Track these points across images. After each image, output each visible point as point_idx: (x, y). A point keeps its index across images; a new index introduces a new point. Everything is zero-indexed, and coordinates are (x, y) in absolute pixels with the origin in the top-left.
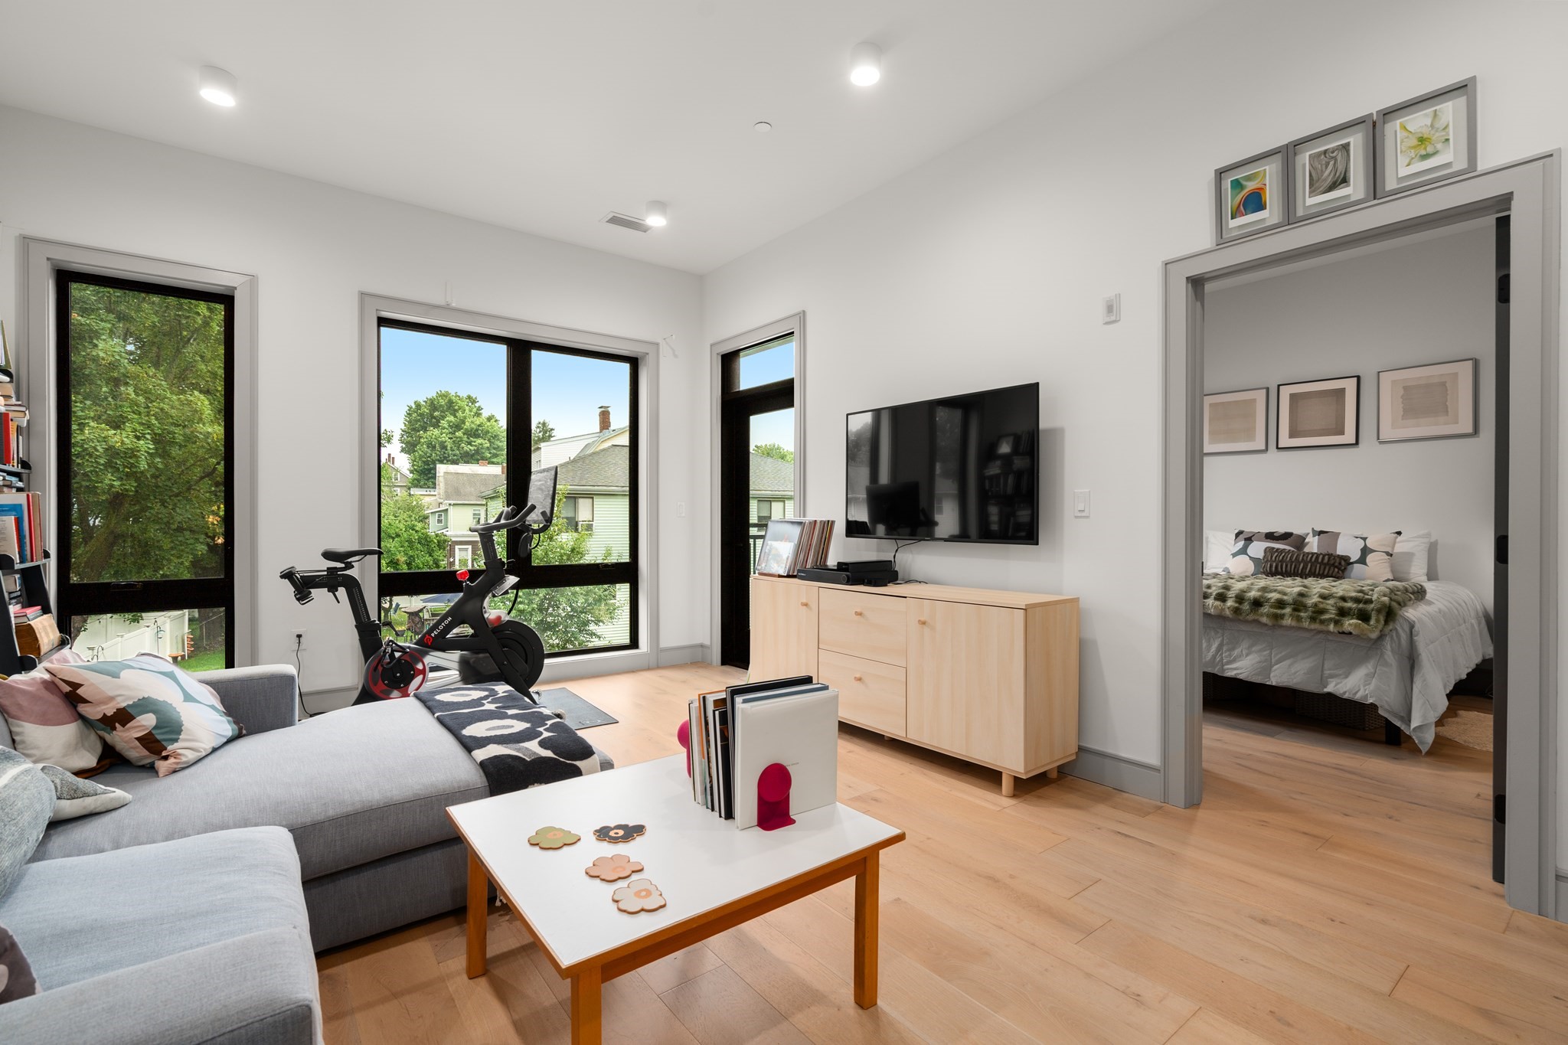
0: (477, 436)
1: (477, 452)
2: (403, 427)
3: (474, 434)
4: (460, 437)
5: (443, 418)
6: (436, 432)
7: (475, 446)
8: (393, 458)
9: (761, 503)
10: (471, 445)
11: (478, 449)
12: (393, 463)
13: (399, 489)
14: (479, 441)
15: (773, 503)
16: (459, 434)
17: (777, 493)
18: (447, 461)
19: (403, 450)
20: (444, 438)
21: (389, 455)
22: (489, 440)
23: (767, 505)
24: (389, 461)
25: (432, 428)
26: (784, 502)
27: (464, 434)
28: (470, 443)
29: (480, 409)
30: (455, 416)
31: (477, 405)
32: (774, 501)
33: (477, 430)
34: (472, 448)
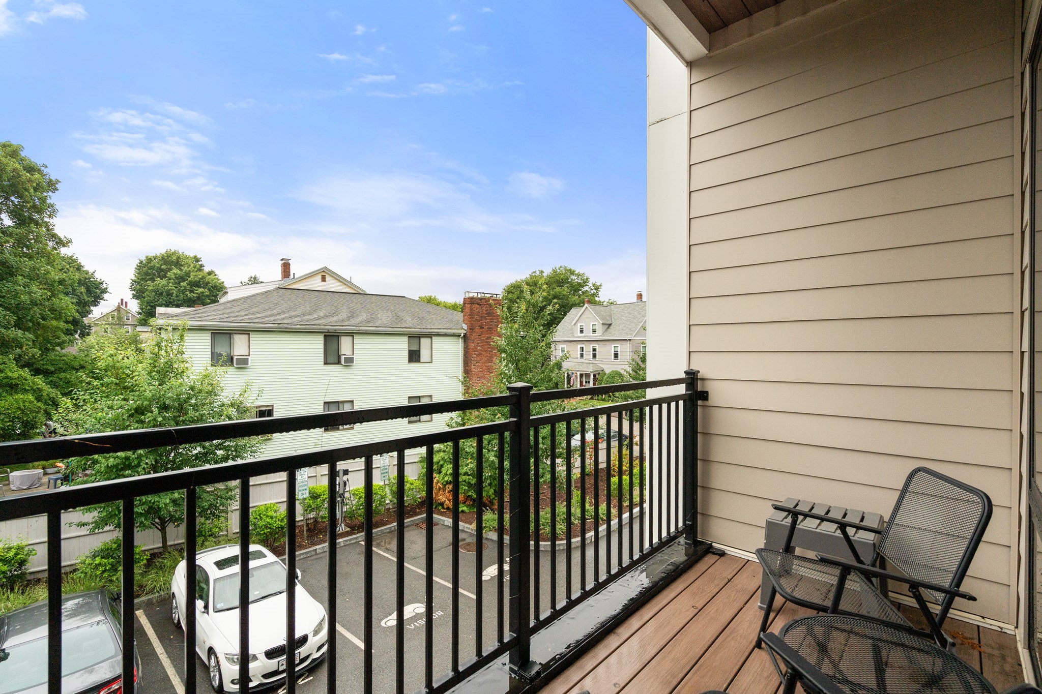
0: (199, 286)
1: (198, 298)
2: (133, 278)
3: (197, 284)
4: (184, 287)
5: (170, 270)
6: (164, 282)
7: (197, 293)
8: (126, 303)
9: (411, 339)
10: (194, 293)
11: (199, 297)
12: (126, 306)
13: (130, 327)
14: (201, 290)
15: (421, 339)
16: (184, 284)
17: (425, 330)
18: (173, 305)
19: (135, 297)
20: (171, 286)
21: (122, 300)
22: (209, 290)
23: (416, 340)
24: (122, 304)
25: (159, 279)
26: (431, 338)
27: (188, 284)
28: (192, 291)
29: (202, 266)
30: (181, 270)
31: (200, 263)
32: (423, 337)
33: (199, 282)
34: (195, 295)
